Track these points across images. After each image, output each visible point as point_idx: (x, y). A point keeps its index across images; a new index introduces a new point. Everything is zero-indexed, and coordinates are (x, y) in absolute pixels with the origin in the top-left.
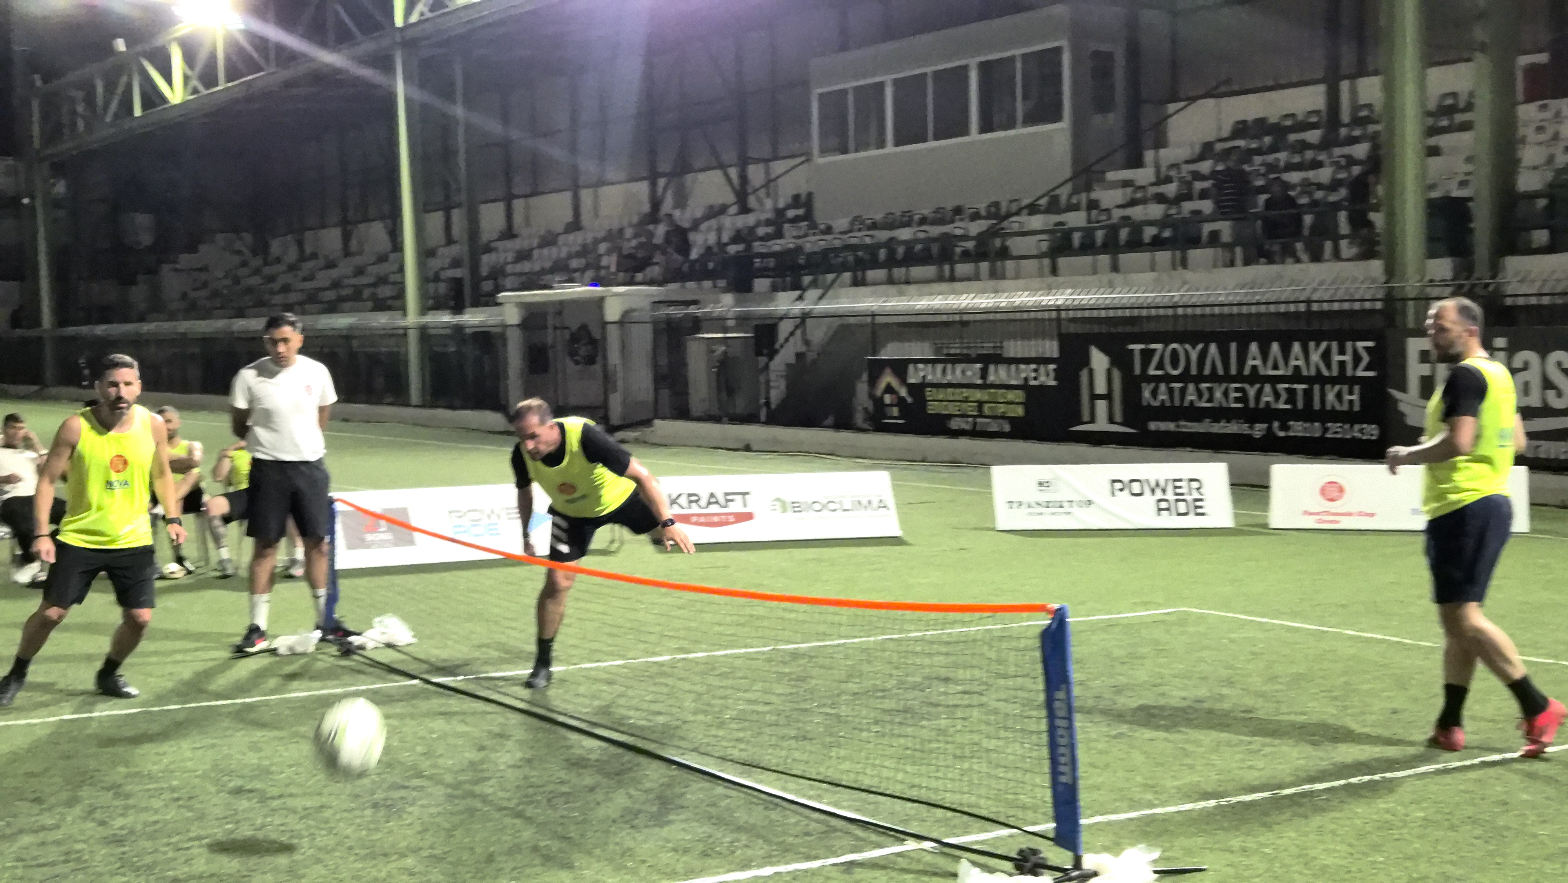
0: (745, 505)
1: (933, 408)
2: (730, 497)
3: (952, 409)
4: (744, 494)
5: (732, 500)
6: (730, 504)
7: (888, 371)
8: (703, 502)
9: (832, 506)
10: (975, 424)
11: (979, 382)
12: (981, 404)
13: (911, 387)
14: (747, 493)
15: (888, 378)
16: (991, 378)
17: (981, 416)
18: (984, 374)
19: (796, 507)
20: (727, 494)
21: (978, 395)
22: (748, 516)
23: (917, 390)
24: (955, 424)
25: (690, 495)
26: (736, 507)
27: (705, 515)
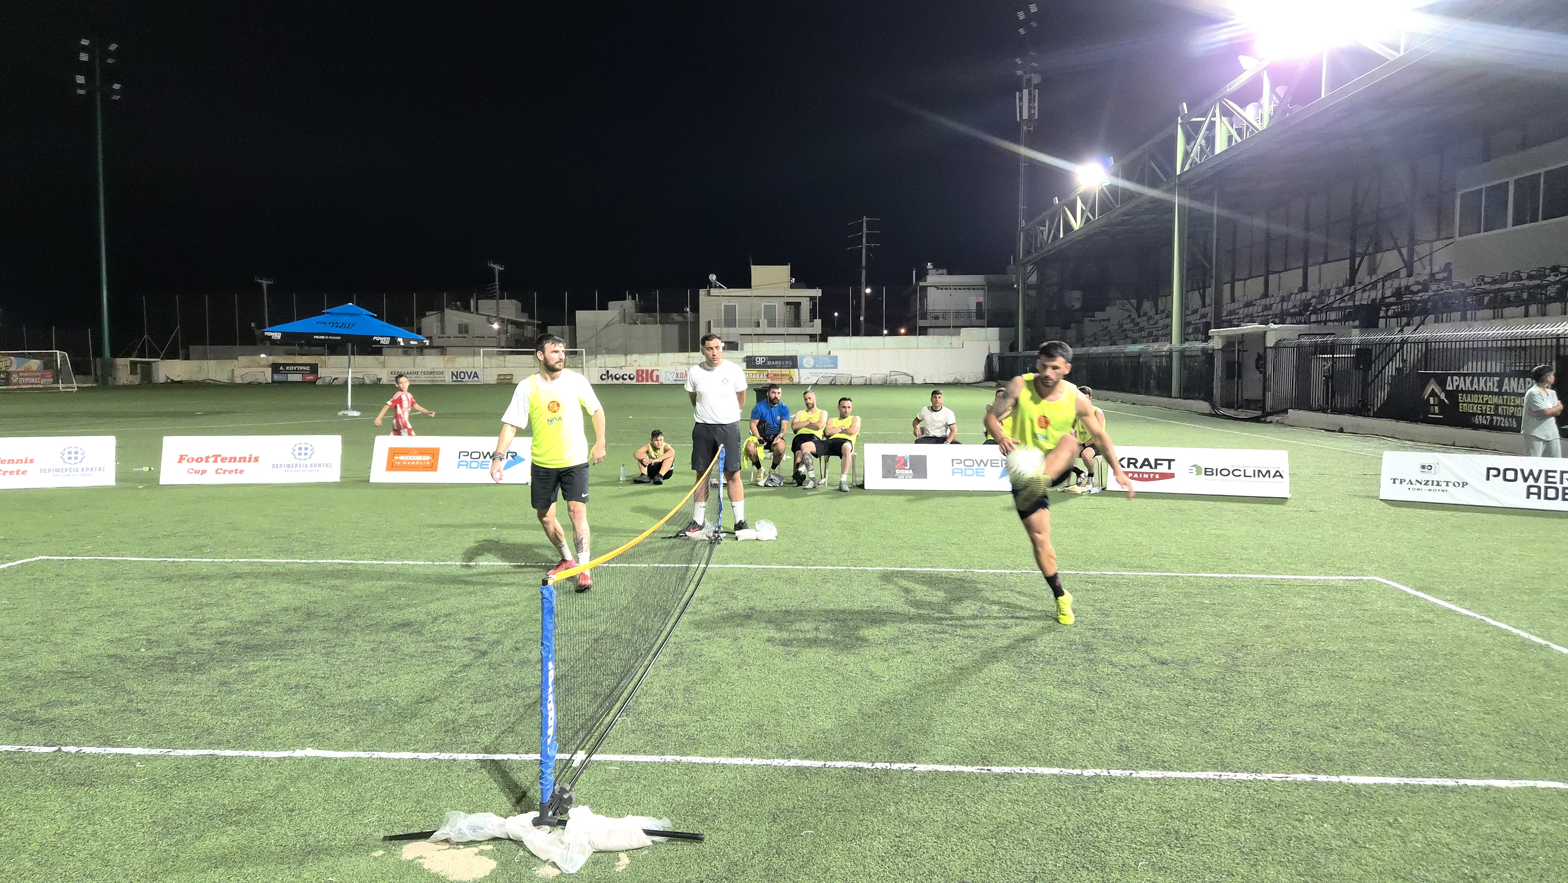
0: (1169, 468)
1: (1463, 408)
2: (1159, 462)
3: (1476, 409)
4: (1170, 461)
5: (1162, 464)
6: (1158, 466)
7: (1432, 380)
8: (1138, 465)
9: (1236, 473)
10: (1492, 420)
11: (1496, 390)
12: (1497, 406)
13: (1449, 394)
14: (1174, 460)
15: (1433, 386)
16: (1505, 387)
17: (1497, 415)
18: (1500, 384)
19: (1209, 472)
20: (1156, 460)
21: (1495, 399)
22: (1172, 476)
23: (1452, 395)
24: (1478, 420)
25: (1129, 459)
26: (1163, 469)
27: (1138, 473)
